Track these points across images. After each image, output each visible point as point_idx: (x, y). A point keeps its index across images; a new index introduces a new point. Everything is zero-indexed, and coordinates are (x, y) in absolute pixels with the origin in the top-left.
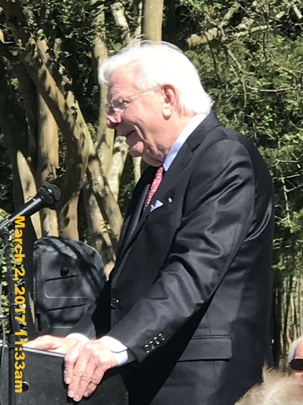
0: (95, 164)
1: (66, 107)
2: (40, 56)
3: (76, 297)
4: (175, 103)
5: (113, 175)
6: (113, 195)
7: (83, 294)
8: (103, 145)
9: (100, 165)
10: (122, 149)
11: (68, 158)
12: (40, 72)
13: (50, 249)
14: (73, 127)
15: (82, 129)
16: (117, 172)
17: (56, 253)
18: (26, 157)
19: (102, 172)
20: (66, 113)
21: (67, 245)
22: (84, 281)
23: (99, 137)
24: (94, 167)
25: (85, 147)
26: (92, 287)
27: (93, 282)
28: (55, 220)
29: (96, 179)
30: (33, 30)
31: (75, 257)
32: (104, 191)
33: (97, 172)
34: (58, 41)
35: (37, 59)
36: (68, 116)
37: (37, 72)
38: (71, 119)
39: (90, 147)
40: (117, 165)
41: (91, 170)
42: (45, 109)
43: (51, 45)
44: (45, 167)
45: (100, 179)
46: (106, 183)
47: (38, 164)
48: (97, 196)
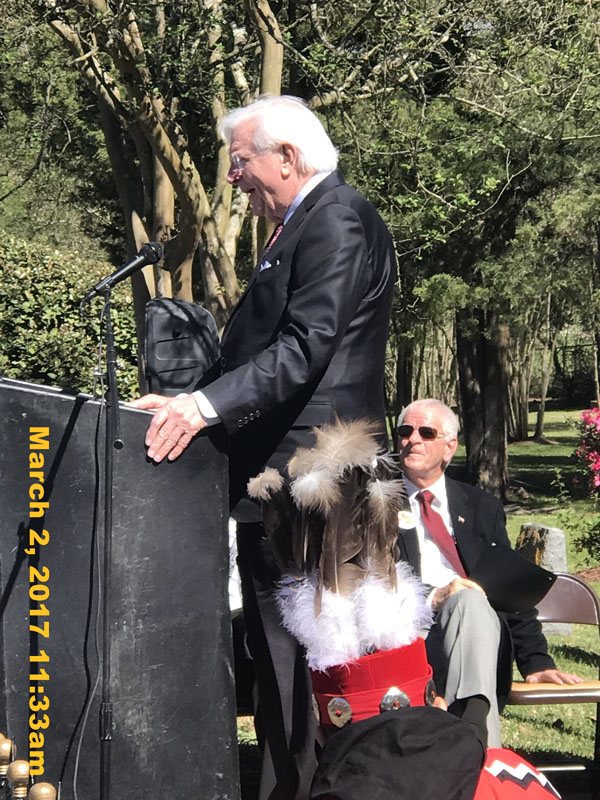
0: (210, 225)
1: (181, 166)
2: (155, 114)
3: (187, 360)
4: (294, 162)
5: (230, 237)
6: (228, 257)
7: (194, 356)
8: (220, 207)
9: (216, 226)
10: (239, 212)
11: (182, 219)
12: (155, 132)
13: (161, 311)
14: (188, 189)
15: (197, 190)
16: (235, 233)
17: (168, 315)
18: (141, 218)
19: (217, 234)
20: (180, 173)
21: (179, 306)
22: (195, 345)
23: (216, 199)
24: (209, 228)
25: (200, 208)
26: (203, 350)
27: (204, 345)
28: (169, 281)
29: (211, 241)
30: (148, 88)
31: (187, 319)
32: (219, 252)
33: (213, 233)
34: (175, 100)
35: (152, 118)
36: (182, 176)
37: (151, 131)
38: (186, 180)
39: (205, 208)
40: (234, 228)
41: (206, 231)
42: (161, 171)
43: (167, 104)
44: (160, 228)
45: (215, 241)
46: (221, 245)
47: (152, 224)
48: (212, 257)
